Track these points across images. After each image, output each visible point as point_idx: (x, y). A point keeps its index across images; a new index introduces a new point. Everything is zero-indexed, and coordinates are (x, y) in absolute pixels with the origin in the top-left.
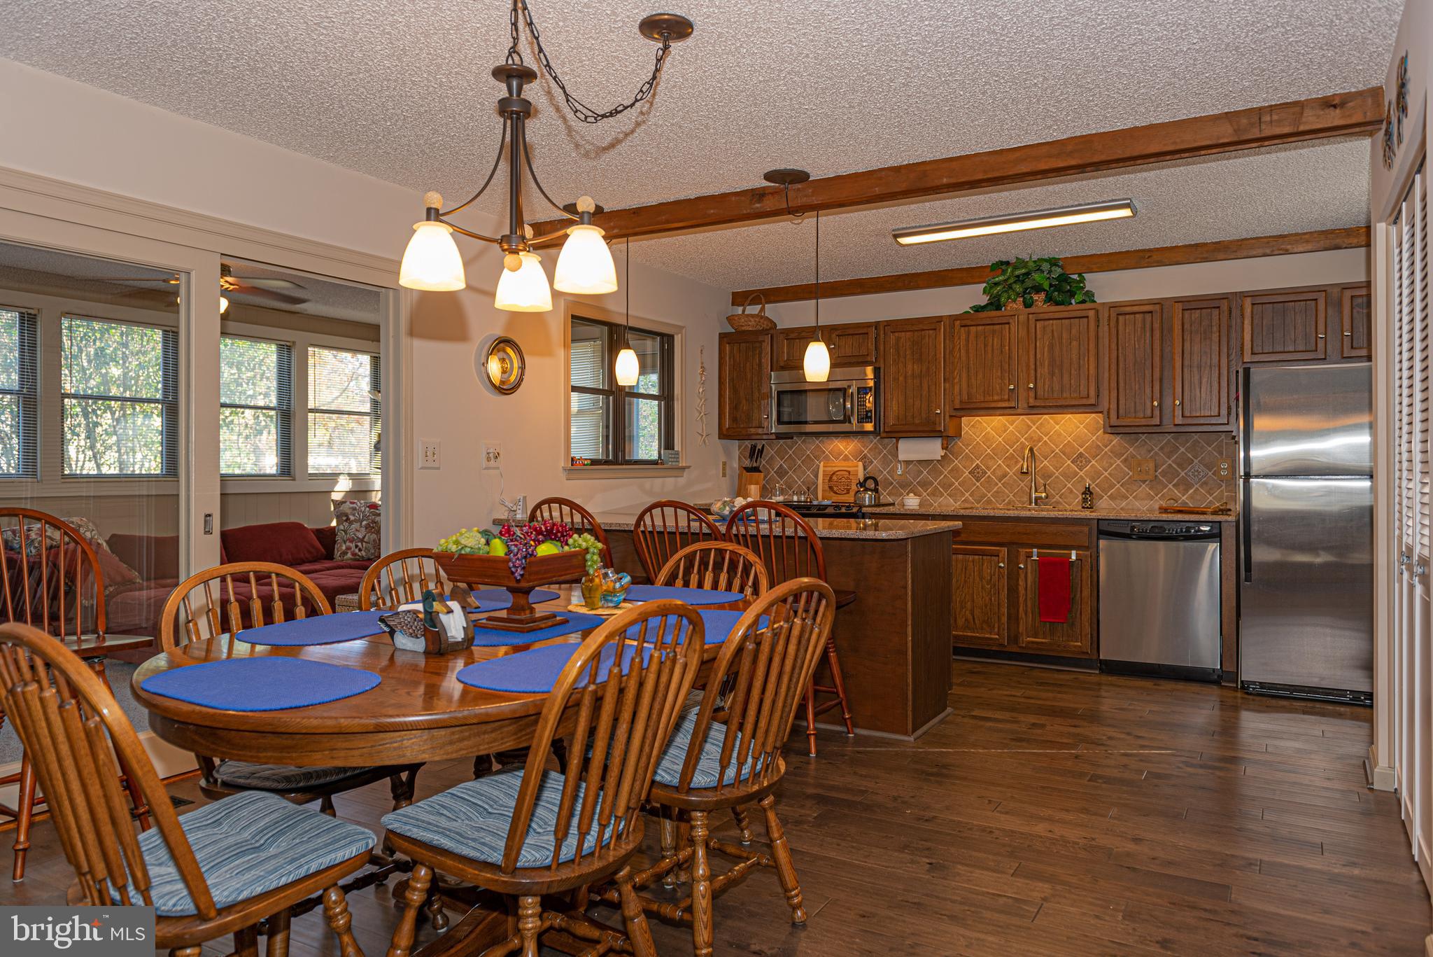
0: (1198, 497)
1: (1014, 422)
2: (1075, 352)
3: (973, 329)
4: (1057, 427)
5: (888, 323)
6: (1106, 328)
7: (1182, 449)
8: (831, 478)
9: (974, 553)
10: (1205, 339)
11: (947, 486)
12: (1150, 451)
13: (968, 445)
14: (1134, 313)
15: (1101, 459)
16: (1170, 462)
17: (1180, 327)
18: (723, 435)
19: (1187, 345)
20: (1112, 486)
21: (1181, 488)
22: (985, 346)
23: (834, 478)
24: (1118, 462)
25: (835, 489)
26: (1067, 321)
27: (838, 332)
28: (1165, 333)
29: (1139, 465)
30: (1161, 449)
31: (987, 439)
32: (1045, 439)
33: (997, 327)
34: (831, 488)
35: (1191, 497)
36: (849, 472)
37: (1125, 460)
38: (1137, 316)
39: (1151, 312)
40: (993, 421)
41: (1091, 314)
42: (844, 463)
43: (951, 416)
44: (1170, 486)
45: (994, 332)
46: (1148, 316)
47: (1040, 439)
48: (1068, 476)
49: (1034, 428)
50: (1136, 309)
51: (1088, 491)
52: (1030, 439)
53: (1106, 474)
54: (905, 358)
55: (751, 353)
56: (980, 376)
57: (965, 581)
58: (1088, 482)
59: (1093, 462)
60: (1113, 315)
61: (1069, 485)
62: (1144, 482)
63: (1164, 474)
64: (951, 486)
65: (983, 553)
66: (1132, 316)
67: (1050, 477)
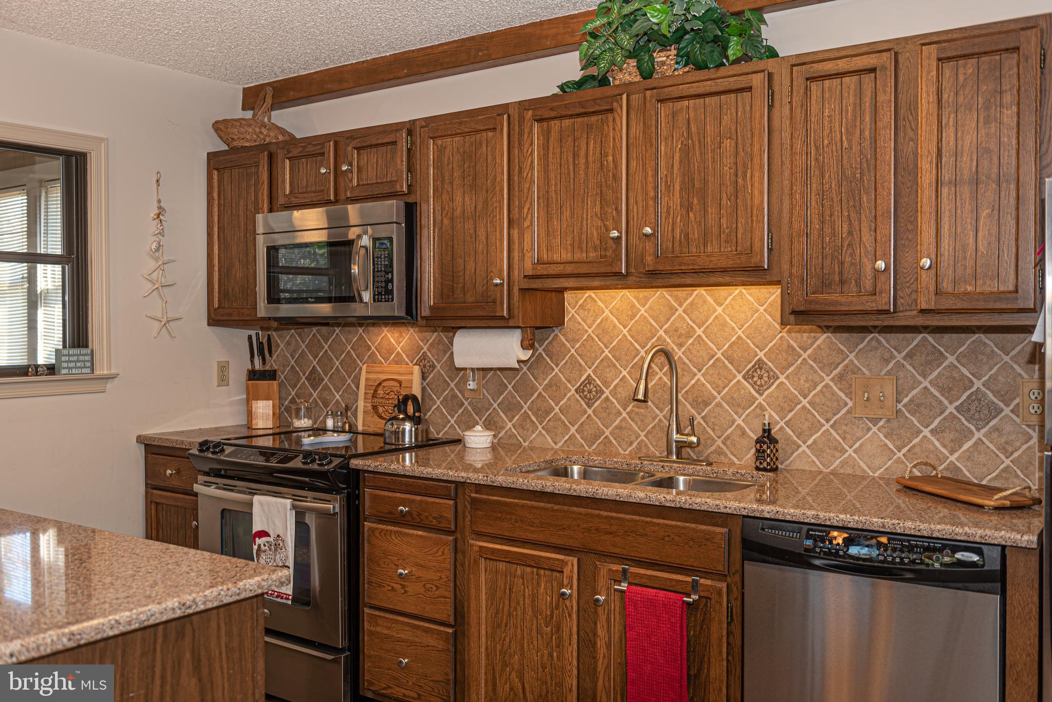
0: (982, 458)
1: (647, 299)
2: (728, 161)
3: (555, 125)
4: (719, 310)
5: (429, 121)
6: (786, 111)
7: (951, 359)
8: (375, 391)
9: (523, 561)
10: (987, 122)
11: (543, 412)
12: (887, 361)
13: (574, 341)
14: (840, 75)
15: (796, 373)
16: (926, 383)
17: (933, 98)
18: (215, 320)
19: (949, 135)
20: (817, 426)
21: (949, 436)
22: (575, 155)
23: (380, 392)
24: (827, 380)
25: (381, 410)
26: (714, 100)
27: (355, 143)
28: (902, 112)
29: (866, 388)
30: (910, 356)
31: (604, 331)
32: (699, 332)
33: (594, 119)
34: (375, 408)
35: (968, 457)
36: (400, 382)
37: (841, 377)
38: (846, 80)
39: (873, 70)
40: (613, 298)
41: (757, 81)
42: (395, 368)
43: (522, 290)
44: (926, 432)
45: (589, 127)
46: (867, 79)
47: (690, 333)
48: (738, 405)
49: (680, 310)
50: (843, 65)
51: (767, 438)
52: (673, 332)
53: (805, 402)
54: (452, 183)
55: (244, 185)
56: (567, 214)
57: (510, 614)
58: (771, 415)
59: (782, 378)
60: (799, 82)
61: (739, 421)
62: (875, 421)
63: (915, 407)
64: (548, 413)
65: (537, 564)
66: (836, 82)
67: (706, 404)
